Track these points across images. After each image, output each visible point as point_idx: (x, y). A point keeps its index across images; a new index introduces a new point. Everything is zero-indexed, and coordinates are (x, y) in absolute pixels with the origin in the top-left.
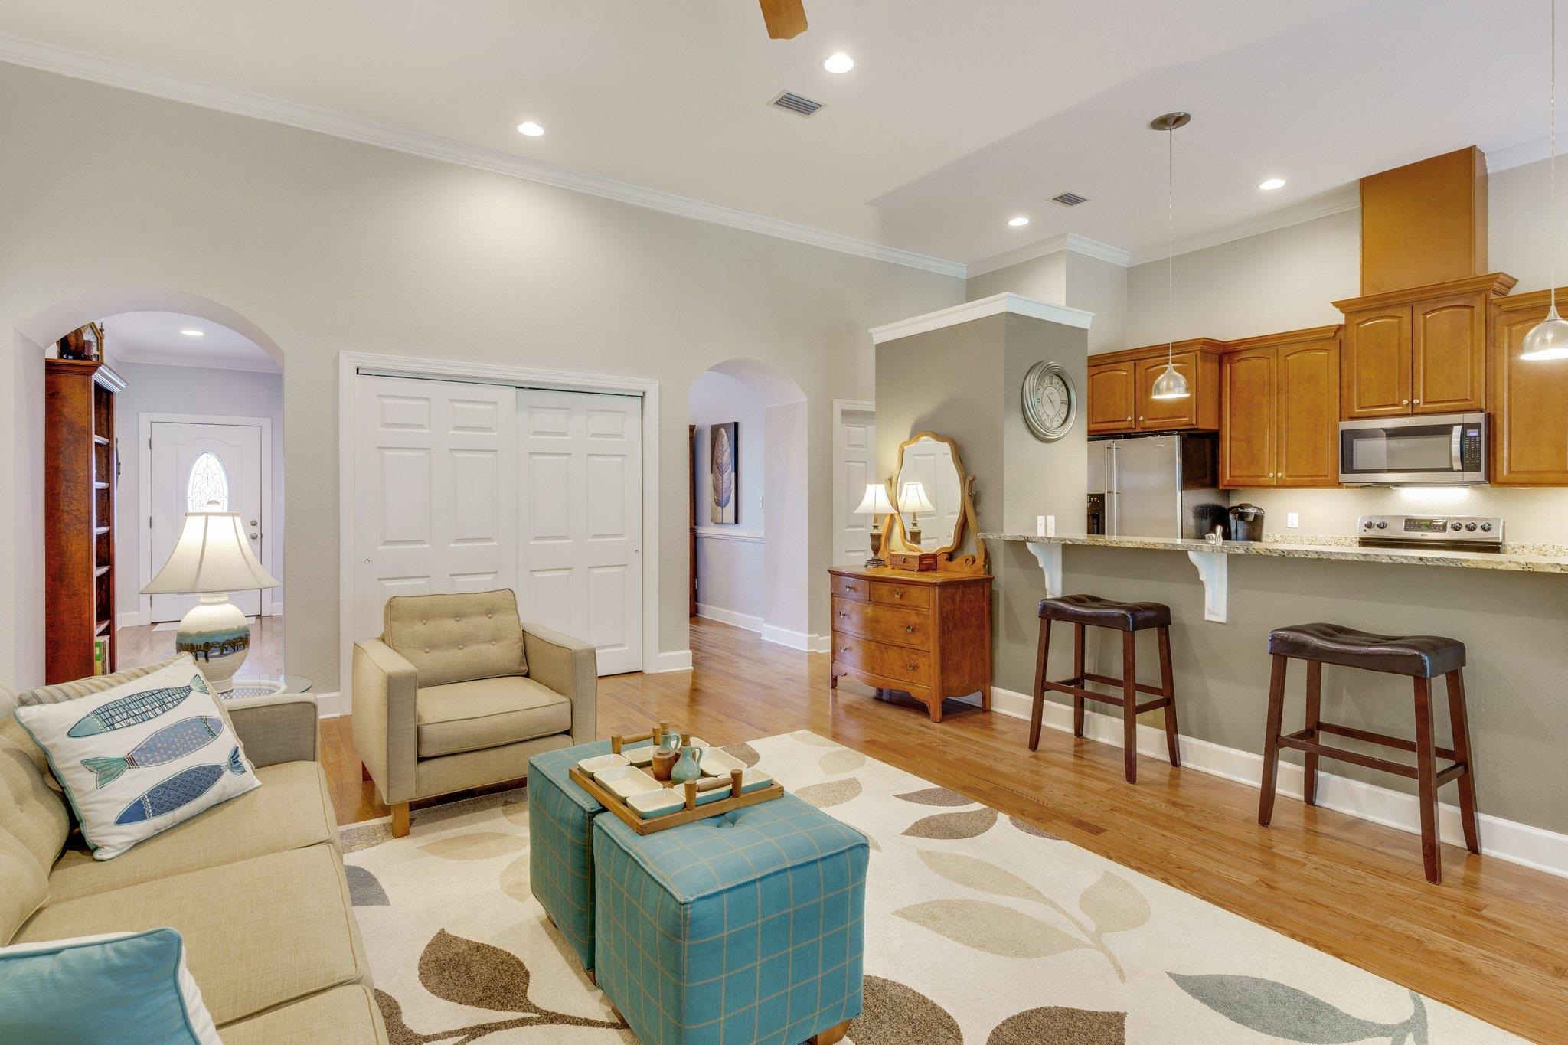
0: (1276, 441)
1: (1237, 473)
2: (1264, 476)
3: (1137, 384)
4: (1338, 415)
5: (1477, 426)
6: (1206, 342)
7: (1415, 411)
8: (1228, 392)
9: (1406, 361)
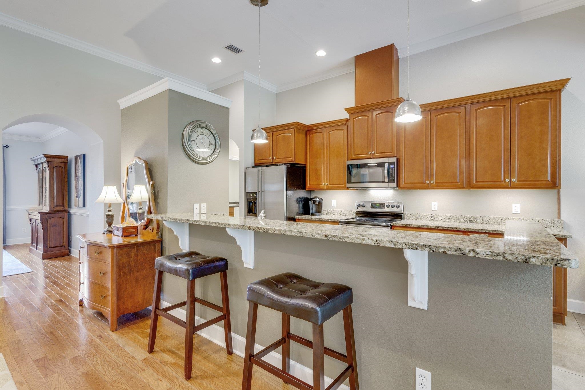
0: (325, 169)
1: (312, 183)
2: (322, 185)
3: (274, 143)
4: (347, 158)
5: (392, 163)
6: (297, 124)
7: (373, 157)
8: (309, 148)
9: (370, 135)
